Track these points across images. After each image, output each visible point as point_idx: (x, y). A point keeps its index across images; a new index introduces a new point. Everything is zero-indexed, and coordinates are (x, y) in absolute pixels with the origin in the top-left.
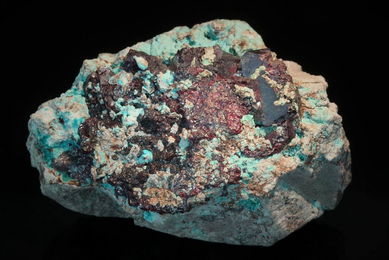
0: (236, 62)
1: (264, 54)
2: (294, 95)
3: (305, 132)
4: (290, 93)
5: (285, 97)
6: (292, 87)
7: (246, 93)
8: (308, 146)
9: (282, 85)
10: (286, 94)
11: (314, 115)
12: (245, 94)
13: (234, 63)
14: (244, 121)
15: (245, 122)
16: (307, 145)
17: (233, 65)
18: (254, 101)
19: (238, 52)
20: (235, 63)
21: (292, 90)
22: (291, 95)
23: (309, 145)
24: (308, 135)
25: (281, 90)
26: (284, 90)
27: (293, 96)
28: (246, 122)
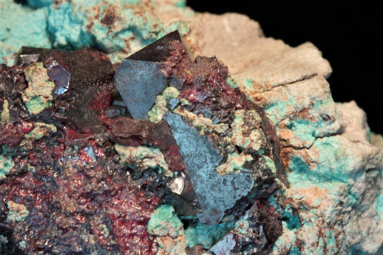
0: (104, 82)
1: (169, 59)
2: (258, 140)
3: (303, 214)
4: (248, 138)
5: (239, 150)
6: (250, 120)
7: (144, 160)
8: (317, 245)
9: (225, 123)
10: (239, 143)
11: (314, 164)
12: (144, 164)
13: (100, 87)
14: (155, 228)
15: (158, 229)
16: (313, 245)
17: (99, 93)
18: (167, 176)
19: (104, 39)
20: (102, 85)
21: (251, 128)
22: (252, 141)
23: (318, 243)
24: (313, 220)
25: (225, 136)
26: (234, 134)
27: (256, 143)
28: (161, 227)
